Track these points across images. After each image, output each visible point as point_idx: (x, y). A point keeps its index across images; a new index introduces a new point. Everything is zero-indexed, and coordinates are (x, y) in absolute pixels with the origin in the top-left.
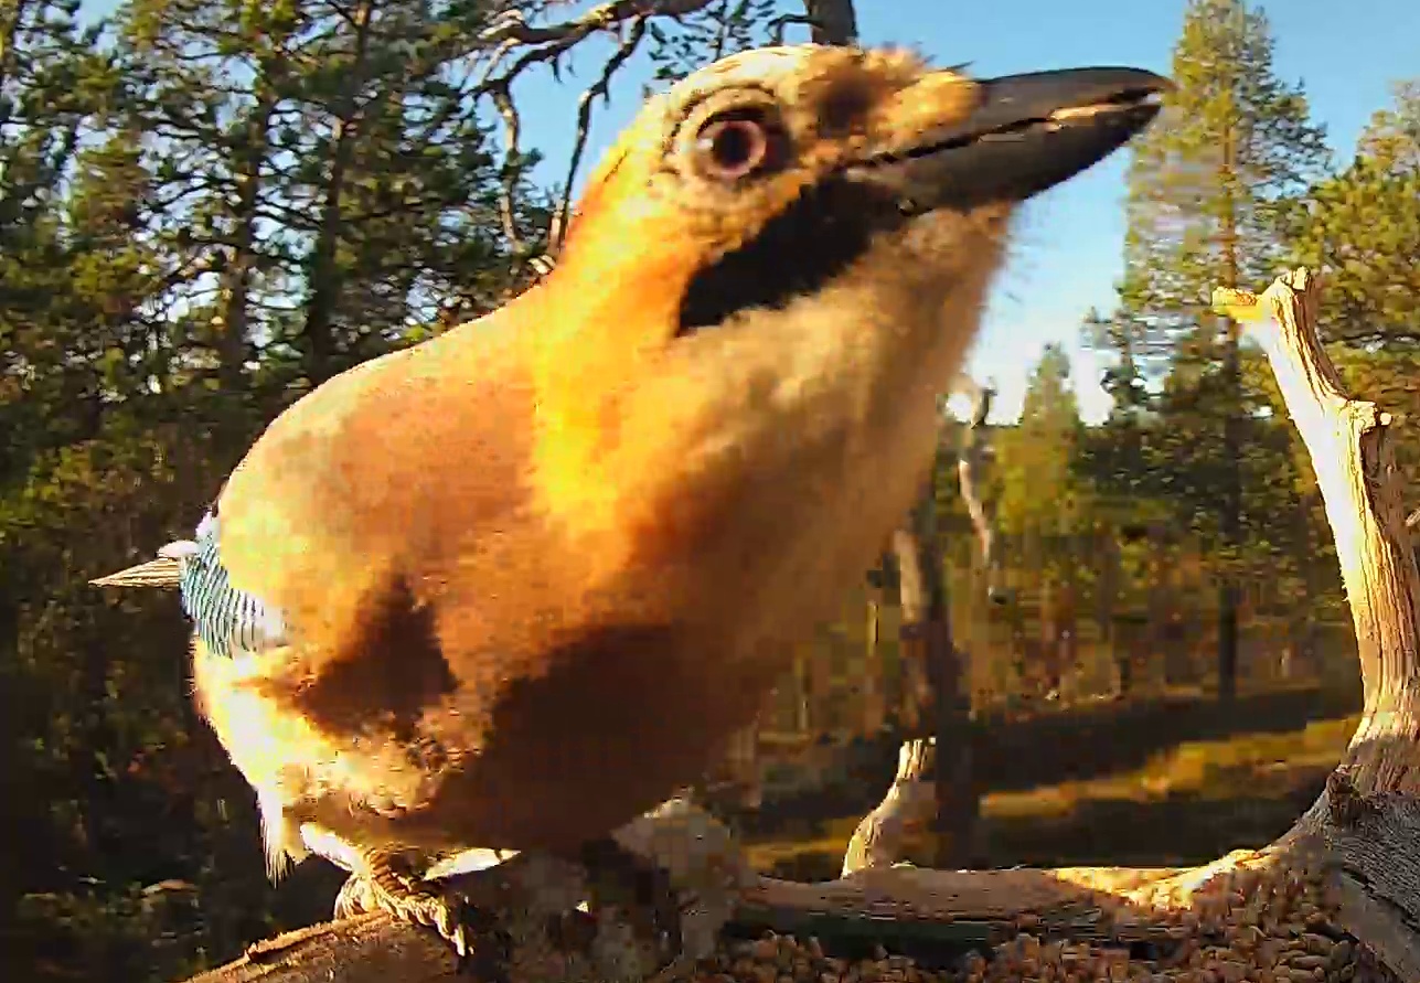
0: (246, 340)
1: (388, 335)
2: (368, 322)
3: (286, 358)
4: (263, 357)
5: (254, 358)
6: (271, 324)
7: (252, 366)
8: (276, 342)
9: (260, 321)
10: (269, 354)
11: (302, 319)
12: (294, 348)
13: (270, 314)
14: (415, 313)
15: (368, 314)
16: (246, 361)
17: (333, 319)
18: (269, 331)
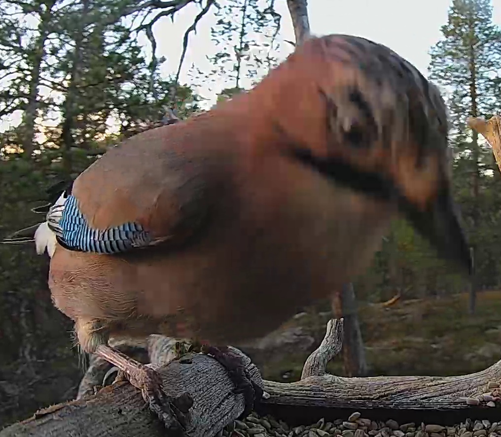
0: (34, 140)
1: (98, 138)
2: (89, 132)
3: (53, 149)
4: (42, 148)
5: (38, 149)
6: (46, 133)
7: (37, 152)
8: (49, 141)
9: (40, 132)
10: (44, 147)
11: (60, 131)
12: (56, 144)
13: (46, 129)
14: (109, 128)
15: (89, 129)
16: (34, 150)
17: (73, 131)
18: (45, 136)
